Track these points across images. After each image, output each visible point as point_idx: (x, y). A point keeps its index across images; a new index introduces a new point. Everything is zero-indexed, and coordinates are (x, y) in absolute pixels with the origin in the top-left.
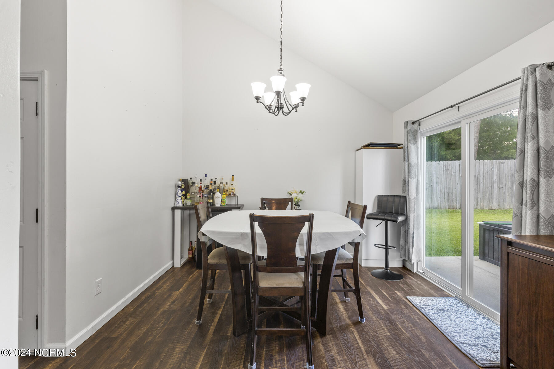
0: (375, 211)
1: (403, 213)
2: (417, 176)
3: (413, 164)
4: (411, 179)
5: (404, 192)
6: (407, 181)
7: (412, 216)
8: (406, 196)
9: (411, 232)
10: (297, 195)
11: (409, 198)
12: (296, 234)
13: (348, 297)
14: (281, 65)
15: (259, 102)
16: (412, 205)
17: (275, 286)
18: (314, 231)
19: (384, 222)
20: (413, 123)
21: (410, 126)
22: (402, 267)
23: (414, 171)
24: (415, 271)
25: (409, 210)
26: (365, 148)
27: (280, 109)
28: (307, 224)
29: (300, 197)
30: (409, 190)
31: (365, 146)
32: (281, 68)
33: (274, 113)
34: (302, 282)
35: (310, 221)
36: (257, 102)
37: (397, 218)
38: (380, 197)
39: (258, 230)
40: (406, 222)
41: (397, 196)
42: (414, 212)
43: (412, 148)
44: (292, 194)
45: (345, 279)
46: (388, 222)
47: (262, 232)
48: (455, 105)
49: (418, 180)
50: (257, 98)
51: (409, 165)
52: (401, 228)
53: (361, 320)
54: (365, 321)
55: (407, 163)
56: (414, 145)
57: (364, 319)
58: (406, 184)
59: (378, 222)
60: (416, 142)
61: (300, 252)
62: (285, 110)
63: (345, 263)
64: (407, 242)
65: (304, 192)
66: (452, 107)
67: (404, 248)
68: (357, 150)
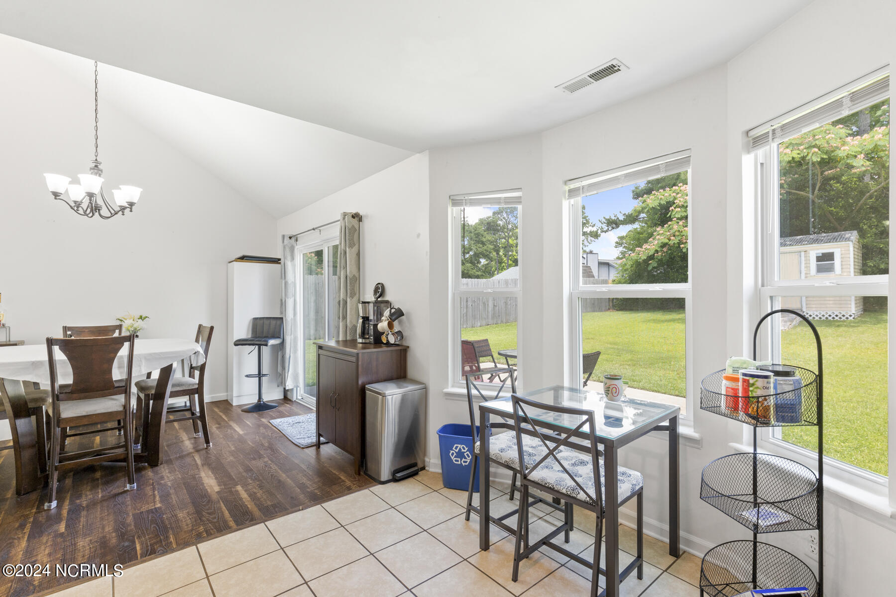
0: (250, 336)
1: (279, 336)
2: (294, 296)
3: (290, 282)
4: (288, 298)
5: (281, 313)
6: (283, 301)
7: (288, 339)
8: (282, 318)
9: (287, 356)
10: (133, 322)
11: (286, 320)
12: (112, 355)
13: (199, 432)
14: (96, 156)
15: (59, 199)
16: (289, 327)
17: (84, 414)
18: (135, 353)
19: (257, 346)
20: (290, 238)
21: (287, 240)
22: (283, 398)
23: (291, 290)
24: (294, 399)
25: (286, 332)
26: (236, 261)
27: (94, 212)
28: (127, 345)
29: (139, 324)
30: (285, 311)
31: (238, 259)
32: (96, 160)
33: (85, 214)
34: (123, 405)
35: (130, 341)
36: (56, 199)
37: (267, 341)
38: (255, 319)
39: (59, 355)
40: (282, 345)
41: (274, 318)
42: (291, 335)
43: (289, 264)
44: (124, 320)
45: (194, 412)
46: (262, 346)
47: (66, 358)
48: (316, 228)
49: (295, 301)
50: (56, 195)
51: (286, 283)
52: (279, 353)
53: (207, 446)
54: (211, 446)
55: (284, 281)
56: (291, 261)
57: (211, 444)
58: (283, 304)
59: (252, 347)
60: (293, 259)
61: (118, 374)
62: (105, 212)
63: (187, 389)
64: (283, 368)
65: (147, 317)
66: (313, 229)
67: (281, 375)
68: (230, 262)
